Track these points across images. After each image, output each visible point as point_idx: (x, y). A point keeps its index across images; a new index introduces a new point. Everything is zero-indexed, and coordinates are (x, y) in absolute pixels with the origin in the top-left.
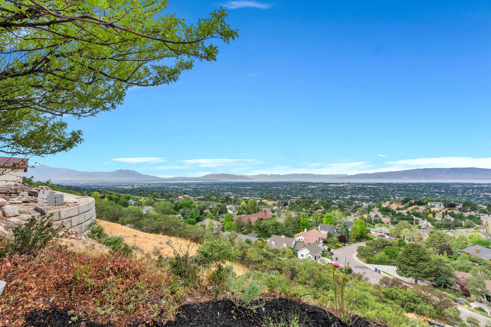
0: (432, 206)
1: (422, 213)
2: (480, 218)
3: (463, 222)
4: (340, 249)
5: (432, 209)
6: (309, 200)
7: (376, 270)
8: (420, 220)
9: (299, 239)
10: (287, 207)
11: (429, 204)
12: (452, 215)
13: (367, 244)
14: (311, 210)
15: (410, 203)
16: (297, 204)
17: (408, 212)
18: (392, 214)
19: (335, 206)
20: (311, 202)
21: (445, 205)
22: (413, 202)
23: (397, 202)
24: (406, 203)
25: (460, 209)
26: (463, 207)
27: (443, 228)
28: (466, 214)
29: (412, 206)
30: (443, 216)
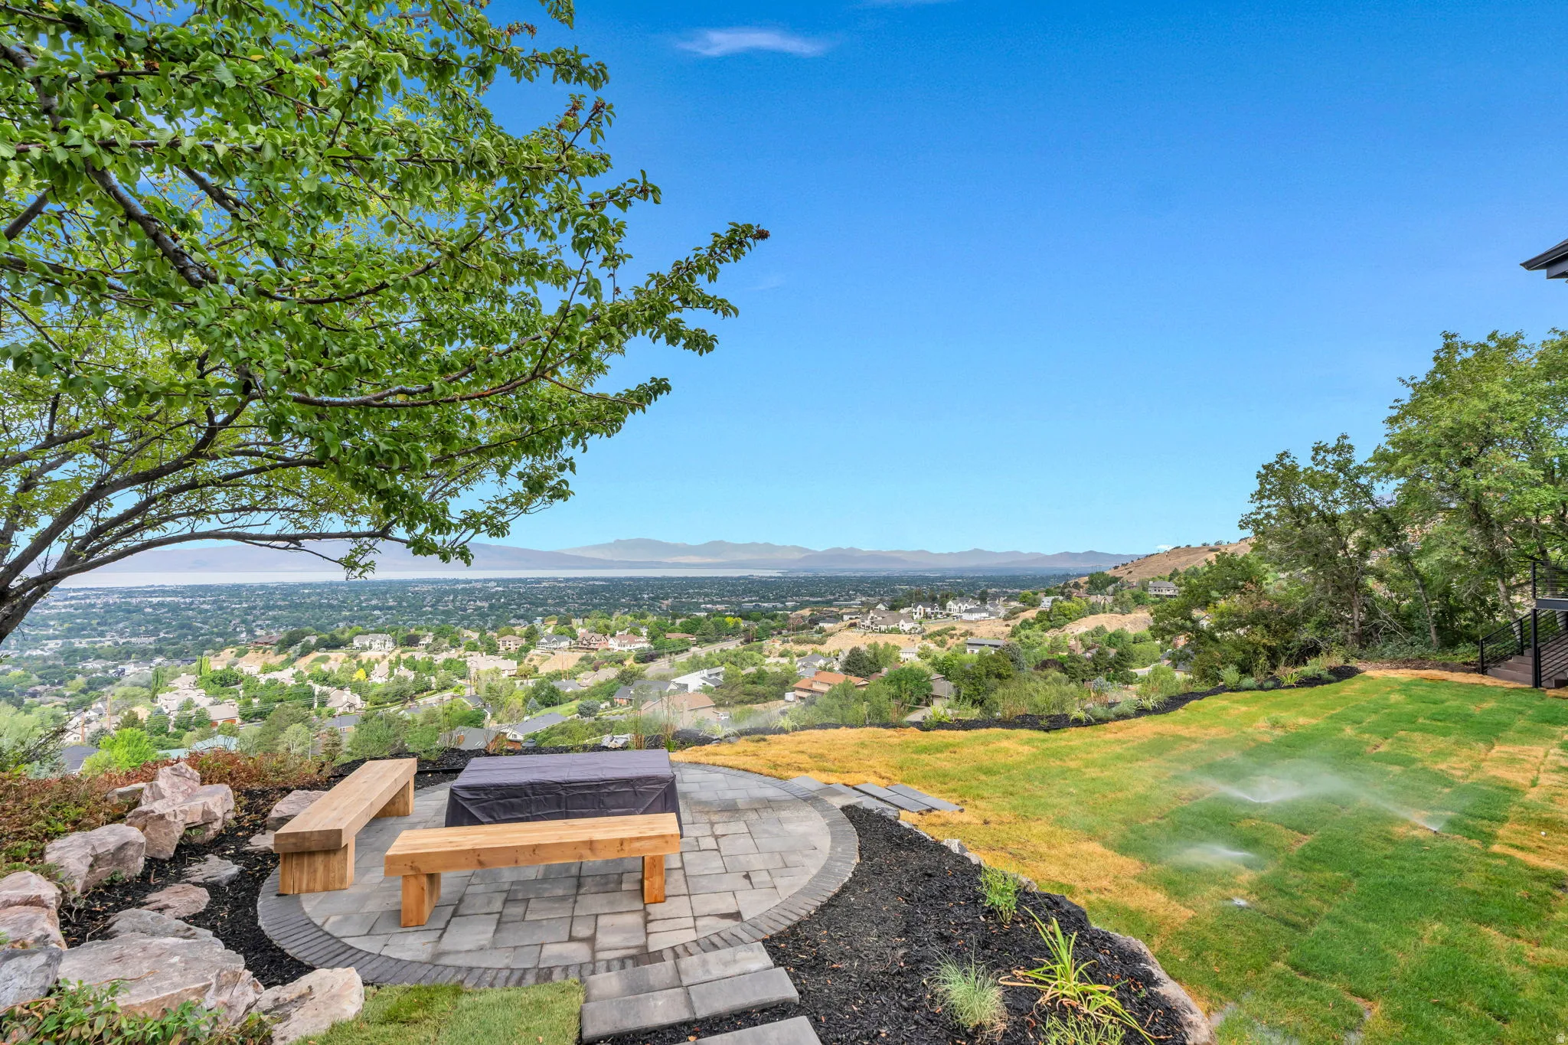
0: (364, 649)
1: (339, 670)
2: (465, 662)
3: (433, 679)
5: (365, 656)
8: (333, 692)
11: (356, 643)
12: (412, 665)
15: (303, 646)
17: (298, 676)
18: (246, 689)
21: (395, 642)
22: (313, 640)
23: (260, 646)
24: (291, 645)
25: (427, 646)
26: (435, 639)
27: (390, 703)
28: (440, 658)
29: (309, 653)
30: (391, 670)
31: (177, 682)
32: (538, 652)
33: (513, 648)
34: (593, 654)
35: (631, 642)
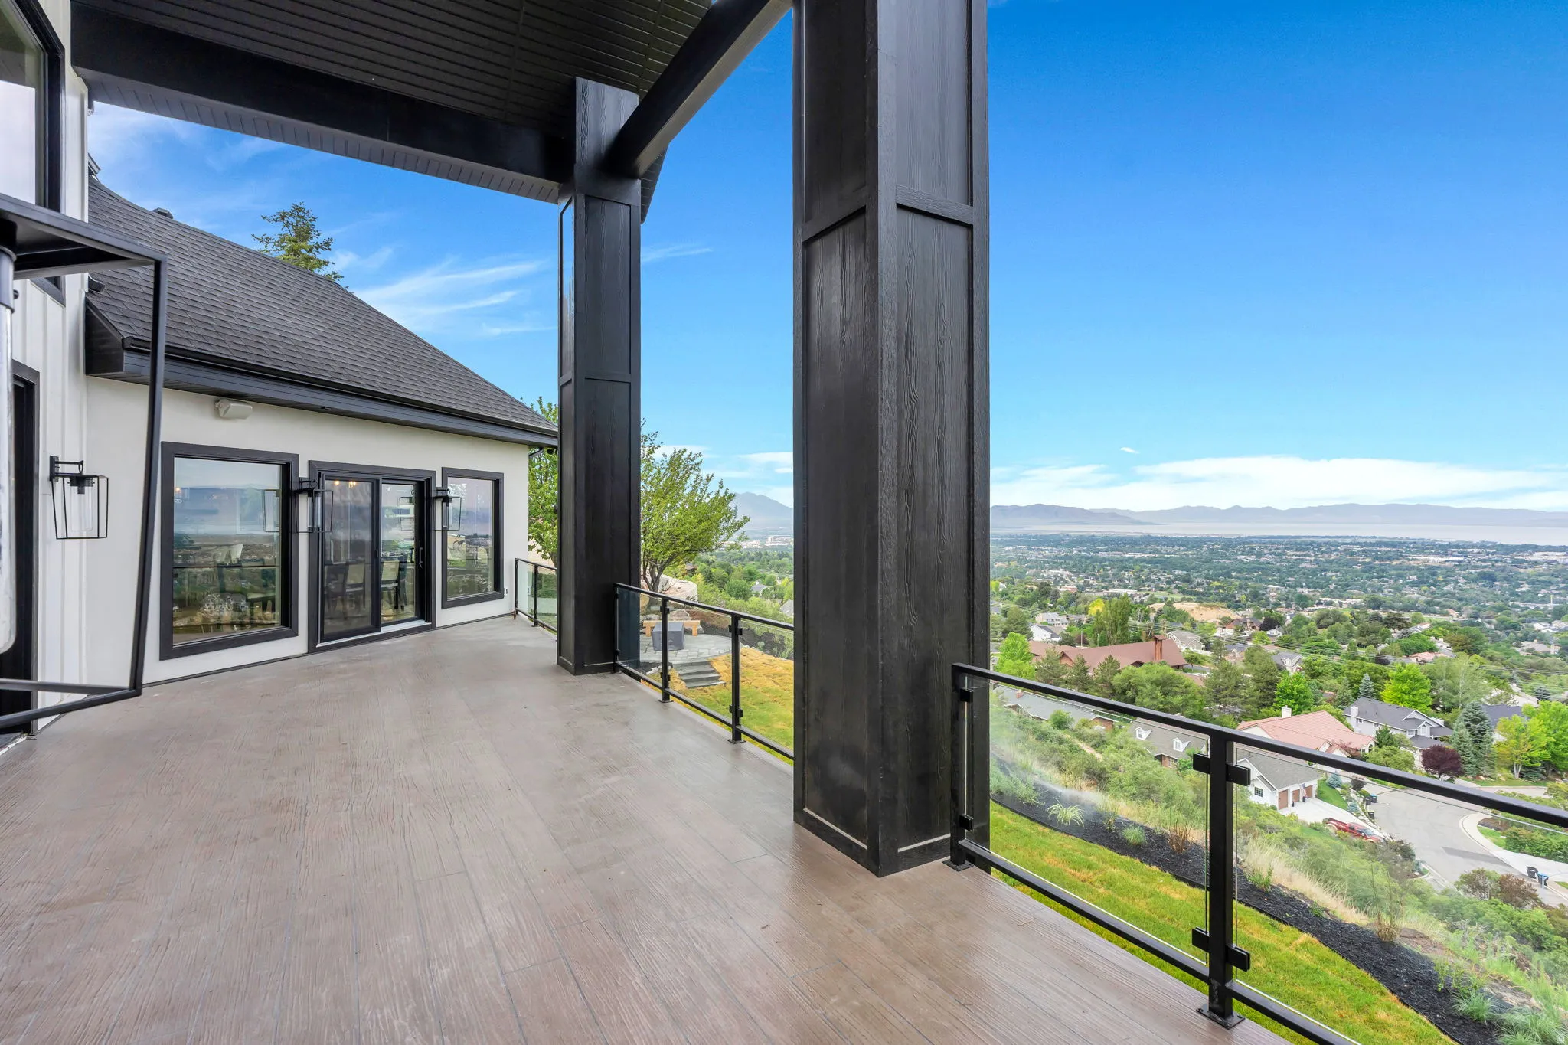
6: (1384, 615)
7: (1533, 872)
10: (1273, 632)
14: (1384, 653)
16: (1321, 627)
19: (1540, 647)
20: (1395, 622)
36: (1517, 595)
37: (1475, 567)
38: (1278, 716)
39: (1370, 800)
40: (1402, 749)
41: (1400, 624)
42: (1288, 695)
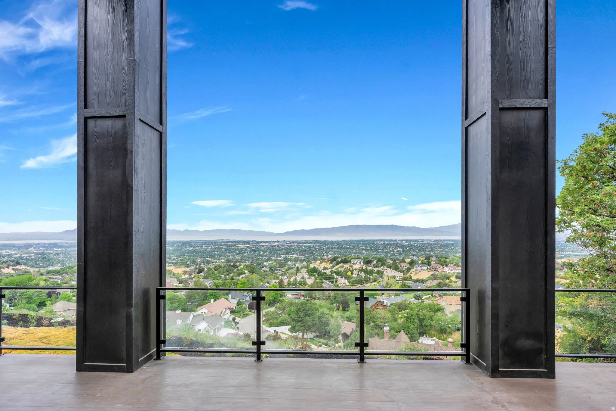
0: (354, 264)
1: (343, 271)
2: (383, 272)
3: (371, 277)
4: (248, 317)
5: (355, 266)
6: (232, 264)
7: (275, 331)
8: (339, 278)
9: (202, 313)
10: (201, 274)
11: (352, 262)
12: (365, 271)
13: (275, 308)
14: (233, 276)
15: (337, 262)
16: (215, 270)
17: (332, 272)
18: (318, 274)
19: (265, 269)
20: (235, 266)
21: (364, 262)
22: (339, 260)
23: (326, 261)
24: (334, 261)
25: (374, 265)
26: (377, 262)
27: (356, 284)
28: (376, 270)
29: (338, 264)
30: (358, 272)
31: (302, 270)
32: (414, 270)
33: (404, 268)
34: (437, 273)
35: (455, 269)
36: (260, 255)
37: (251, 248)
38: (209, 303)
39: (237, 323)
40: (243, 305)
41: (236, 267)
42: (211, 295)
